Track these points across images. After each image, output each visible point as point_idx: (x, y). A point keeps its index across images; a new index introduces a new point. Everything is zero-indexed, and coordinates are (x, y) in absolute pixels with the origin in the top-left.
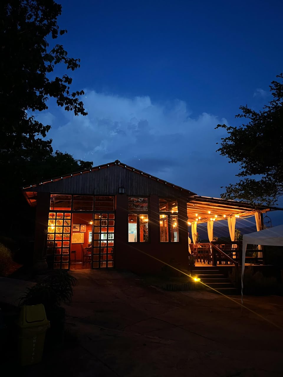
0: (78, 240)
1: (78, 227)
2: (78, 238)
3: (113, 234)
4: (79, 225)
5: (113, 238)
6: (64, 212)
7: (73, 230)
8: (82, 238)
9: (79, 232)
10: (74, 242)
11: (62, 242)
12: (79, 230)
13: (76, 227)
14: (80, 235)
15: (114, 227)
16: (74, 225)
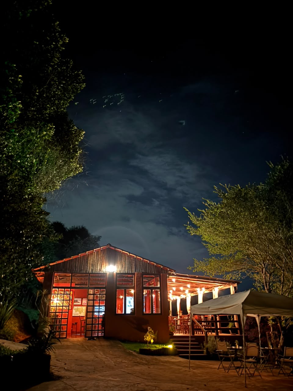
0: (80, 313)
1: (79, 300)
2: (80, 311)
3: (104, 307)
4: (81, 299)
5: (104, 311)
6: (64, 288)
7: (75, 304)
8: (83, 311)
9: (81, 305)
10: (75, 315)
11: (62, 314)
12: (80, 304)
13: (78, 301)
14: (82, 308)
15: (105, 301)
16: (76, 299)
